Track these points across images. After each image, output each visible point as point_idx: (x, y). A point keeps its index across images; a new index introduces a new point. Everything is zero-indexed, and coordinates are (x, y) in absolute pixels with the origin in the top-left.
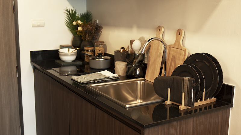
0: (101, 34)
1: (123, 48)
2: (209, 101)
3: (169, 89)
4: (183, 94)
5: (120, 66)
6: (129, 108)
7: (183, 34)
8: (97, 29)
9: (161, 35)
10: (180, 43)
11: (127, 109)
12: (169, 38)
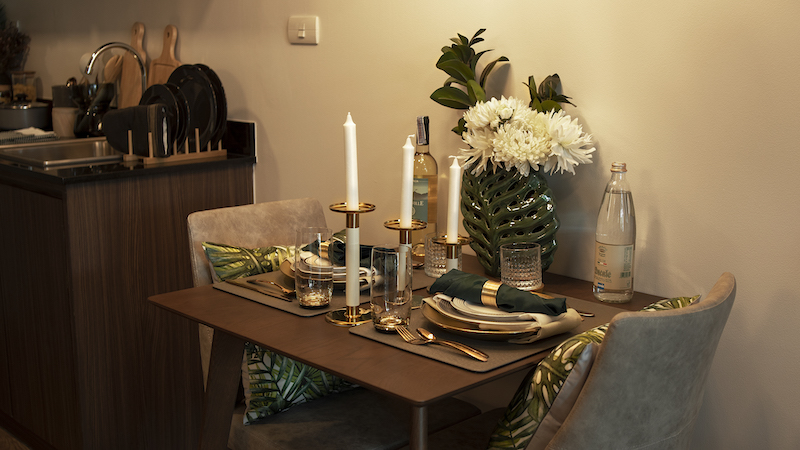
0: (28, 54)
1: (73, 80)
2: (209, 154)
3: (130, 132)
4: (150, 134)
5: (64, 117)
6: (49, 166)
7: (175, 34)
8: (19, 43)
9: (140, 42)
10: (169, 53)
11: (47, 169)
12: (154, 47)
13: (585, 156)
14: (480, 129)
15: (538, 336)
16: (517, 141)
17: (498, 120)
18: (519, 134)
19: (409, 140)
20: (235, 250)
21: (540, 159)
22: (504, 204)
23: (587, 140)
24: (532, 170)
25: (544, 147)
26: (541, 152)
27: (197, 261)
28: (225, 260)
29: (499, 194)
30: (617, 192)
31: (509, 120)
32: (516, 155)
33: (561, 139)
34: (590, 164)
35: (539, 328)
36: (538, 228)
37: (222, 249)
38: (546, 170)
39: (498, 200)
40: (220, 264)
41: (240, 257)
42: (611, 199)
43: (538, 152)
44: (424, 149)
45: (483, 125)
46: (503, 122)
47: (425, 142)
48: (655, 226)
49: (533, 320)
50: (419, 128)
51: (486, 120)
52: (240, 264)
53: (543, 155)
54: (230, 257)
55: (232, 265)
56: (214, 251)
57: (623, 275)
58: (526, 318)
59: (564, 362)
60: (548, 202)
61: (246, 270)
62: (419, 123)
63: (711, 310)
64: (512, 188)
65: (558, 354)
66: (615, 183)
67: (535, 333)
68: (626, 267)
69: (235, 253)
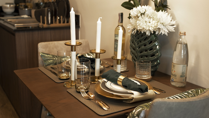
3: (41, 16)
4: (45, 17)
5: (34, 12)
13: (172, 29)
14: (135, 17)
15: (133, 101)
16: (146, 22)
17: (140, 14)
18: (147, 19)
19: (99, 19)
20: (51, 56)
21: (154, 29)
22: (142, 45)
23: (173, 22)
24: (151, 34)
25: (156, 24)
26: (155, 26)
27: (40, 58)
28: (47, 59)
29: (140, 42)
30: (181, 43)
31: (144, 14)
32: (145, 27)
33: (162, 22)
34: (174, 32)
35: (133, 98)
36: (153, 55)
37: (46, 55)
38: (157, 33)
39: (140, 44)
40: (46, 60)
41: (52, 58)
42: (179, 46)
43: (153, 26)
44: (121, 24)
45: (135, 15)
46: (142, 14)
47: (121, 22)
48: (198, 58)
49: (133, 94)
50: (119, 17)
51: (136, 14)
52: (51, 61)
53: (155, 28)
54: (49, 58)
55: (49, 61)
56: (43, 56)
57: (181, 76)
58: (130, 93)
59: (135, 115)
60: (157, 45)
61: (53, 63)
62: (119, 15)
63: (204, 100)
64: (145, 40)
65: (134, 111)
66: (181, 40)
67: (132, 100)
68: (183, 73)
69: (50, 57)
